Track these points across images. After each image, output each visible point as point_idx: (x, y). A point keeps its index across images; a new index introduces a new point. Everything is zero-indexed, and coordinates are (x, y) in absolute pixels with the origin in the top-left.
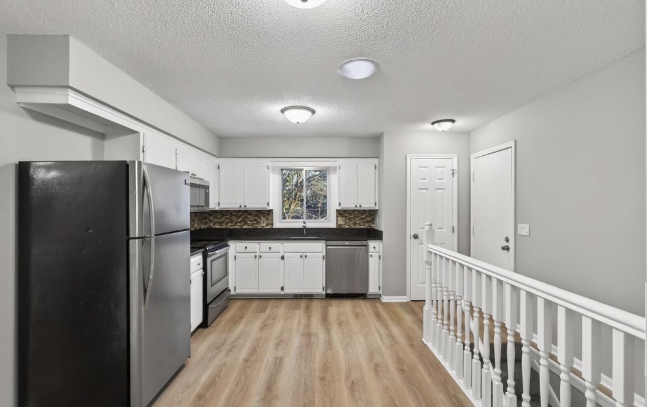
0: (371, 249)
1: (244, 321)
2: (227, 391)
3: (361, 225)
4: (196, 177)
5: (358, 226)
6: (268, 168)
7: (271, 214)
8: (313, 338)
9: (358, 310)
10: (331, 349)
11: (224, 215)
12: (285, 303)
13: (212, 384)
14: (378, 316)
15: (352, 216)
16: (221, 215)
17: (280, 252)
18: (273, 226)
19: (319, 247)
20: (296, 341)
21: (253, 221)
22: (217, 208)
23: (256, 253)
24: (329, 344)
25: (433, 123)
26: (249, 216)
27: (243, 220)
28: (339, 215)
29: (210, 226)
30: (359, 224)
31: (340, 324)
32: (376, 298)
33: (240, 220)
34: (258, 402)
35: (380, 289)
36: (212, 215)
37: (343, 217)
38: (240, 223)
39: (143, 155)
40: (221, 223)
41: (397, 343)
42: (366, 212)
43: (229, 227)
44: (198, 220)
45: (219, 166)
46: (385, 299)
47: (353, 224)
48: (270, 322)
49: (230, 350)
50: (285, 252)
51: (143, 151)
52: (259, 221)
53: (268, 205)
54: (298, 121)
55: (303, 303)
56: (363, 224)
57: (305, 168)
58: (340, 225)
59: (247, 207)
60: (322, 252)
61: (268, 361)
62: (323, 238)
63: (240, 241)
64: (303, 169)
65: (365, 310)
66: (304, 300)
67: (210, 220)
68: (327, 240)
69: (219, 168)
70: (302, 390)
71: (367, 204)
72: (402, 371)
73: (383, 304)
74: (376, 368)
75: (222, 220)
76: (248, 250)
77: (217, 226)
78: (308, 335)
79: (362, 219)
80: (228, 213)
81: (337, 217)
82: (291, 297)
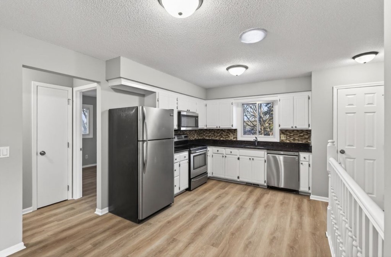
0: (302, 158)
1: (210, 192)
2: (181, 223)
3: (299, 141)
4: (190, 111)
5: (296, 142)
6: (232, 104)
7: (236, 132)
8: (243, 210)
9: (286, 201)
10: (250, 219)
11: (210, 132)
12: (238, 187)
13: (177, 218)
14: (299, 208)
15: (292, 134)
16: (209, 132)
17: (237, 155)
18: (237, 139)
19: (262, 154)
20: (232, 208)
21: (226, 136)
22: (205, 128)
23: (223, 154)
24: (251, 215)
25: (354, 58)
26: (223, 133)
27: (220, 135)
28: (281, 133)
29: (204, 138)
30: (297, 140)
31: (266, 206)
32: (307, 195)
33: (219, 135)
34: (192, 233)
35: (309, 188)
36: (205, 132)
37: (284, 134)
38: (219, 136)
39: (158, 103)
40: (209, 136)
41: (301, 229)
42: (303, 131)
43: (213, 139)
44: (197, 134)
45: (206, 105)
46: (312, 197)
47: (292, 140)
48: (224, 195)
49: (194, 205)
50: (240, 155)
51: (158, 101)
52: (229, 136)
53: (232, 126)
54: (237, 75)
55: (250, 189)
56: (301, 140)
57: (258, 103)
58: (282, 140)
59: (220, 127)
60: (264, 158)
61: (209, 216)
62: (265, 148)
63: (215, 147)
64: (256, 103)
65: (292, 201)
66: (252, 187)
67: (204, 134)
68: (268, 150)
69: (206, 106)
70: (217, 235)
71: (302, 125)
72: (292, 247)
73: (309, 200)
74: (273, 240)
75: (210, 134)
76: (219, 152)
77: (207, 138)
78: (241, 207)
79: (300, 136)
80: (213, 131)
81: (280, 134)
82: (244, 184)
